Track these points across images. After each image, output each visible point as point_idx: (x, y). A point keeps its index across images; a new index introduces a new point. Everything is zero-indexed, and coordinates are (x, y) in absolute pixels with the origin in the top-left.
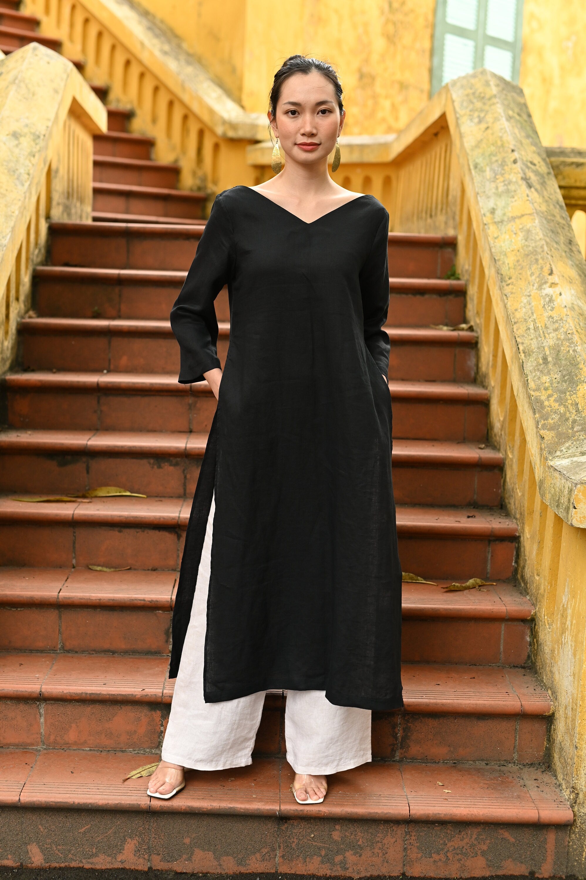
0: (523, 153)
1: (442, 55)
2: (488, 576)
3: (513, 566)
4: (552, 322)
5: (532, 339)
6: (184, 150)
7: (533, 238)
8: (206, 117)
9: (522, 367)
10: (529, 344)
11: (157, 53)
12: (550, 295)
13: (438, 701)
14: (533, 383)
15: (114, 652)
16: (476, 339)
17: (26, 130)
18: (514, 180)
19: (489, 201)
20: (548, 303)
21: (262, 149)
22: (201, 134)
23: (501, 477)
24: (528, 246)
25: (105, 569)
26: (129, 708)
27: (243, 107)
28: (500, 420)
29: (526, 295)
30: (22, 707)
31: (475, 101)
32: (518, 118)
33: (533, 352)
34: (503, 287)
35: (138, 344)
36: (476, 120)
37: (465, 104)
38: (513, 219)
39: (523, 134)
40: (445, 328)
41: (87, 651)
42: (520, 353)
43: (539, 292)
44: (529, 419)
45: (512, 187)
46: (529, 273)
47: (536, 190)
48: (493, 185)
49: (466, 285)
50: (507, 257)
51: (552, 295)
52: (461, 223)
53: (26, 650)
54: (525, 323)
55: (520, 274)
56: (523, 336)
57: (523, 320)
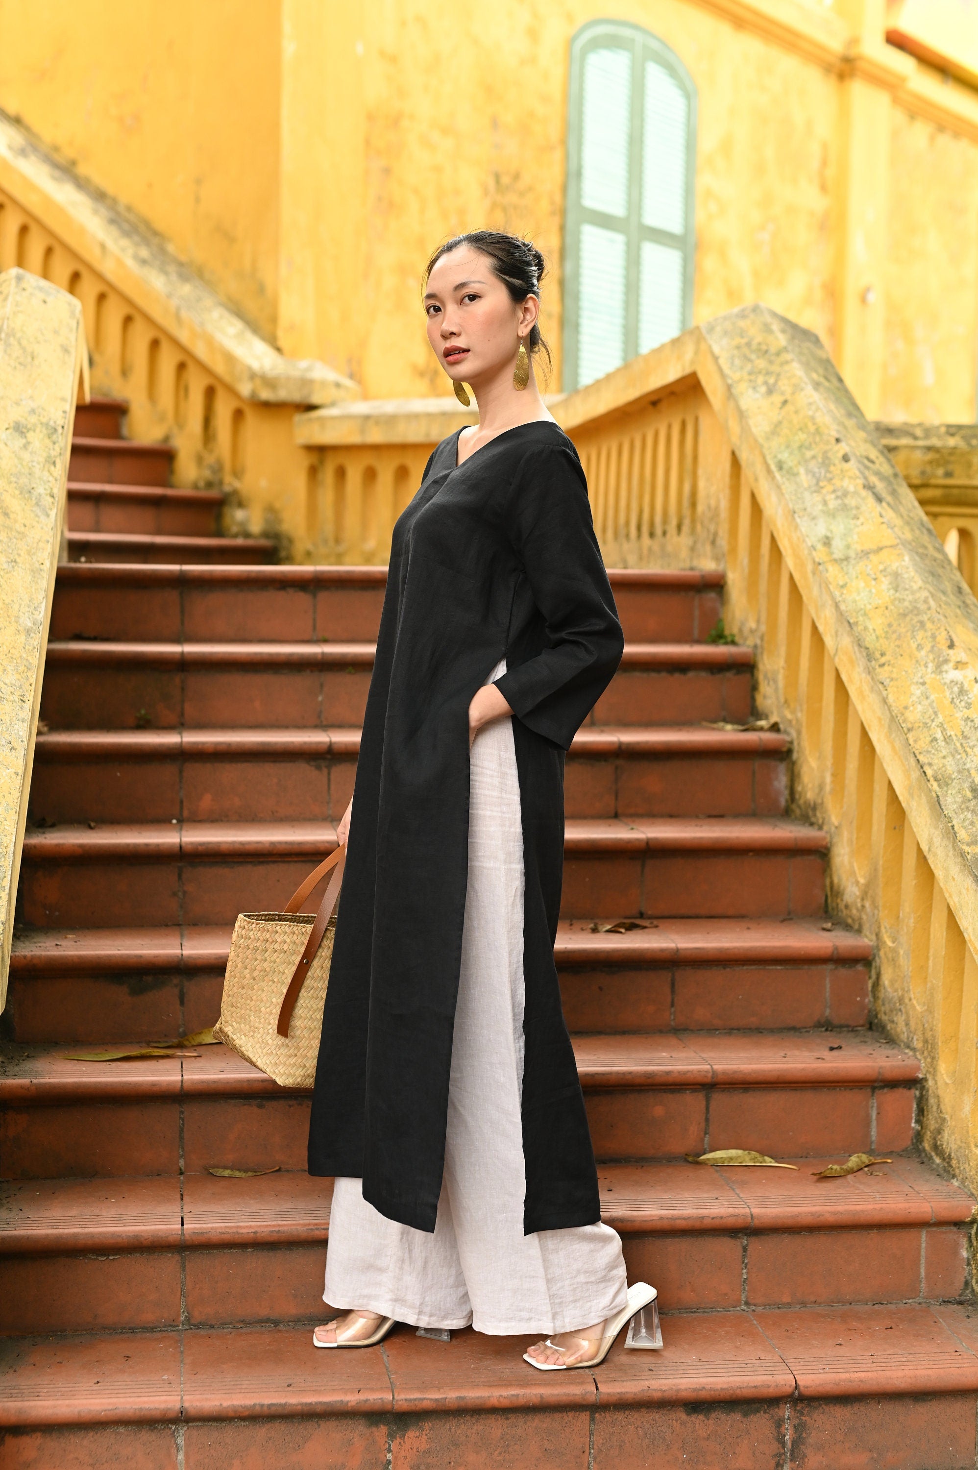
0: (853, 444)
1: (578, 258)
2: (873, 1147)
3: (913, 1128)
4: (973, 729)
5: (944, 757)
6: (180, 420)
7: (907, 587)
8: (220, 368)
9: (937, 805)
10: (941, 765)
11: (130, 262)
12: (960, 683)
13: (854, 1376)
14: (963, 831)
15: (276, 1323)
16: (788, 745)
17: (33, 419)
18: (851, 489)
19: (816, 525)
20: (959, 696)
21: (322, 420)
22: (210, 393)
23: (867, 977)
24: (901, 600)
25: (238, 1174)
26: (332, 1424)
27: (279, 350)
28: (857, 882)
29: (917, 682)
30: (146, 1435)
31: (753, 357)
32: (827, 384)
33: (953, 780)
34: (874, 669)
35: (229, 773)
36: (763, 389)
37: (737, 362)
38: (865, 554)
39: (842, 411)
40: (729, 727)
41: (231, 1323)
42: (929, 781)
43: (938, 677)
44: (964, 891)
45: (851, 502)
46: (914, 646)
47: (889, 504)
48: (817, 498)
49: (755, 655)
50: (870, 619)
51: (962, 683)
52: (733, 550)
53: (124, 1328)
54: (925, 730)
55: (898, 646)
56: (928, 752)
57: (921, 725)
